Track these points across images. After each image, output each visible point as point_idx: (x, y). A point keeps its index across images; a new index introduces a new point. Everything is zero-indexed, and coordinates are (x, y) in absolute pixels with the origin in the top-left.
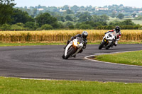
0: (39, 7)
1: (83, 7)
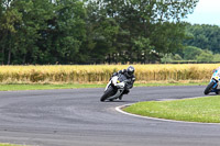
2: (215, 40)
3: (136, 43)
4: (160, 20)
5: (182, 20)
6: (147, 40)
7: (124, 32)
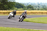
0: (29, 3)
1: (44, 3)
2: (18, 6)
3: (4, 6)
4: (10, 1)
5: (14, 1)
6: (7, 5)
7: (2, 4)
